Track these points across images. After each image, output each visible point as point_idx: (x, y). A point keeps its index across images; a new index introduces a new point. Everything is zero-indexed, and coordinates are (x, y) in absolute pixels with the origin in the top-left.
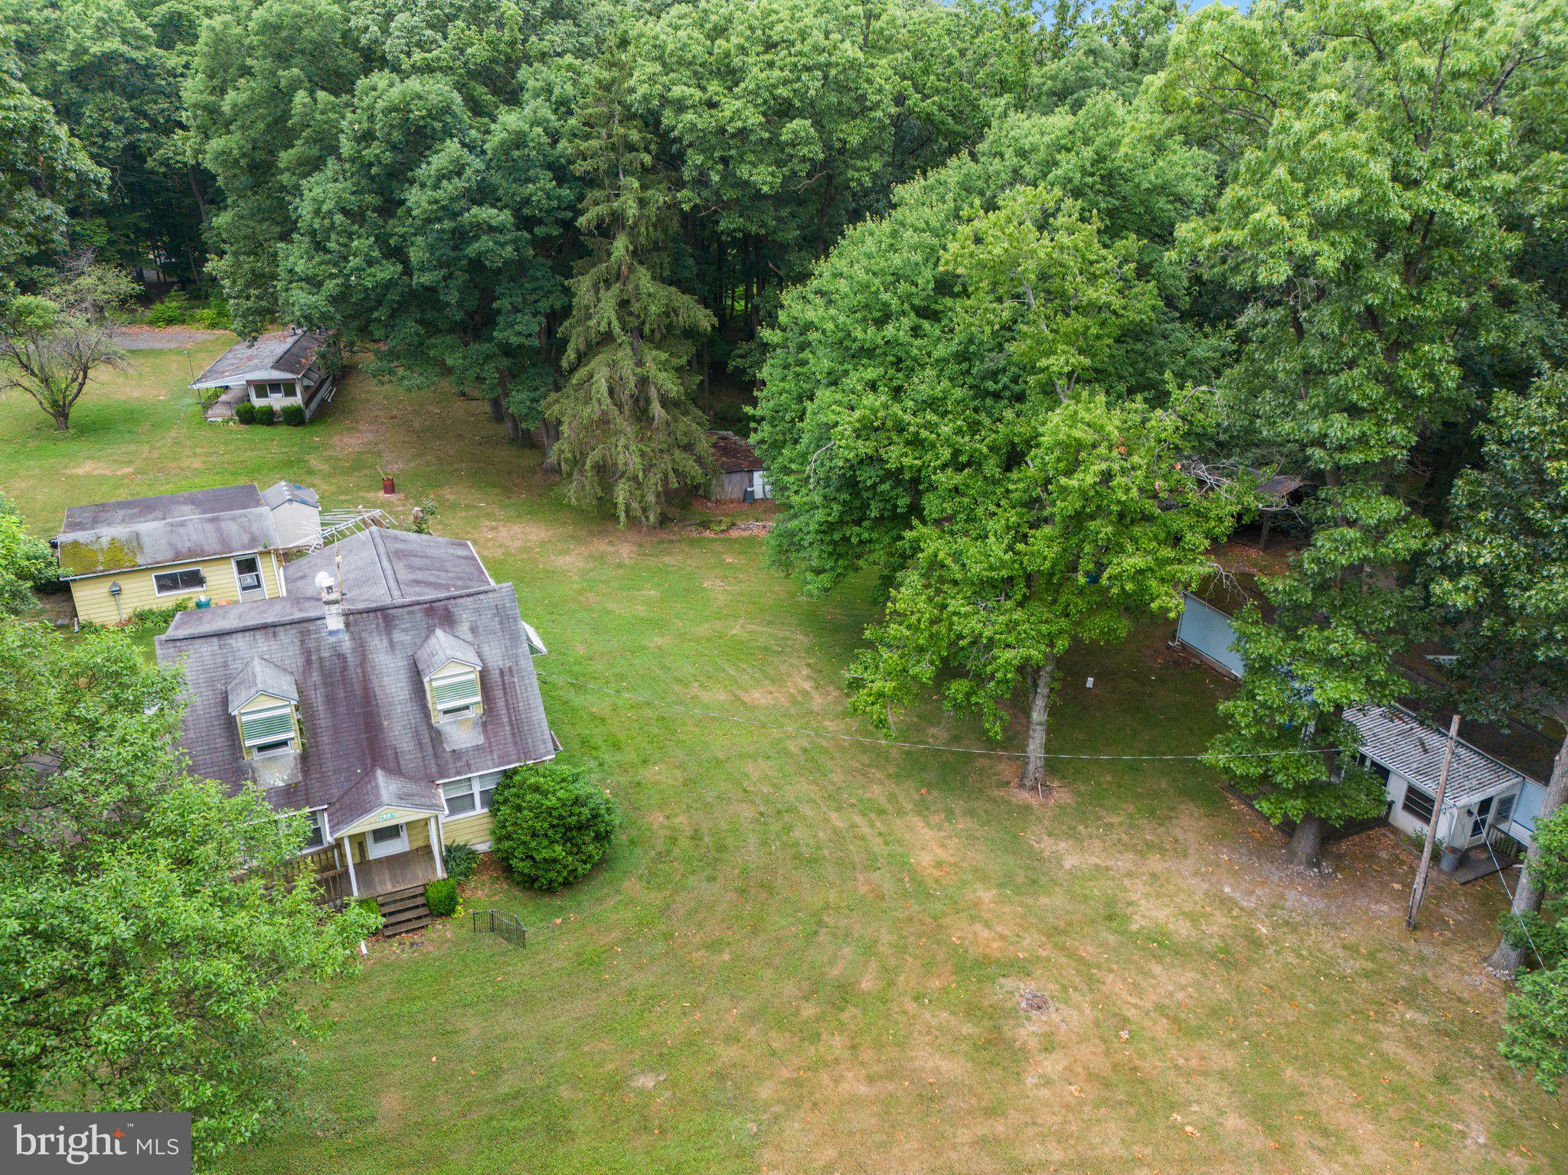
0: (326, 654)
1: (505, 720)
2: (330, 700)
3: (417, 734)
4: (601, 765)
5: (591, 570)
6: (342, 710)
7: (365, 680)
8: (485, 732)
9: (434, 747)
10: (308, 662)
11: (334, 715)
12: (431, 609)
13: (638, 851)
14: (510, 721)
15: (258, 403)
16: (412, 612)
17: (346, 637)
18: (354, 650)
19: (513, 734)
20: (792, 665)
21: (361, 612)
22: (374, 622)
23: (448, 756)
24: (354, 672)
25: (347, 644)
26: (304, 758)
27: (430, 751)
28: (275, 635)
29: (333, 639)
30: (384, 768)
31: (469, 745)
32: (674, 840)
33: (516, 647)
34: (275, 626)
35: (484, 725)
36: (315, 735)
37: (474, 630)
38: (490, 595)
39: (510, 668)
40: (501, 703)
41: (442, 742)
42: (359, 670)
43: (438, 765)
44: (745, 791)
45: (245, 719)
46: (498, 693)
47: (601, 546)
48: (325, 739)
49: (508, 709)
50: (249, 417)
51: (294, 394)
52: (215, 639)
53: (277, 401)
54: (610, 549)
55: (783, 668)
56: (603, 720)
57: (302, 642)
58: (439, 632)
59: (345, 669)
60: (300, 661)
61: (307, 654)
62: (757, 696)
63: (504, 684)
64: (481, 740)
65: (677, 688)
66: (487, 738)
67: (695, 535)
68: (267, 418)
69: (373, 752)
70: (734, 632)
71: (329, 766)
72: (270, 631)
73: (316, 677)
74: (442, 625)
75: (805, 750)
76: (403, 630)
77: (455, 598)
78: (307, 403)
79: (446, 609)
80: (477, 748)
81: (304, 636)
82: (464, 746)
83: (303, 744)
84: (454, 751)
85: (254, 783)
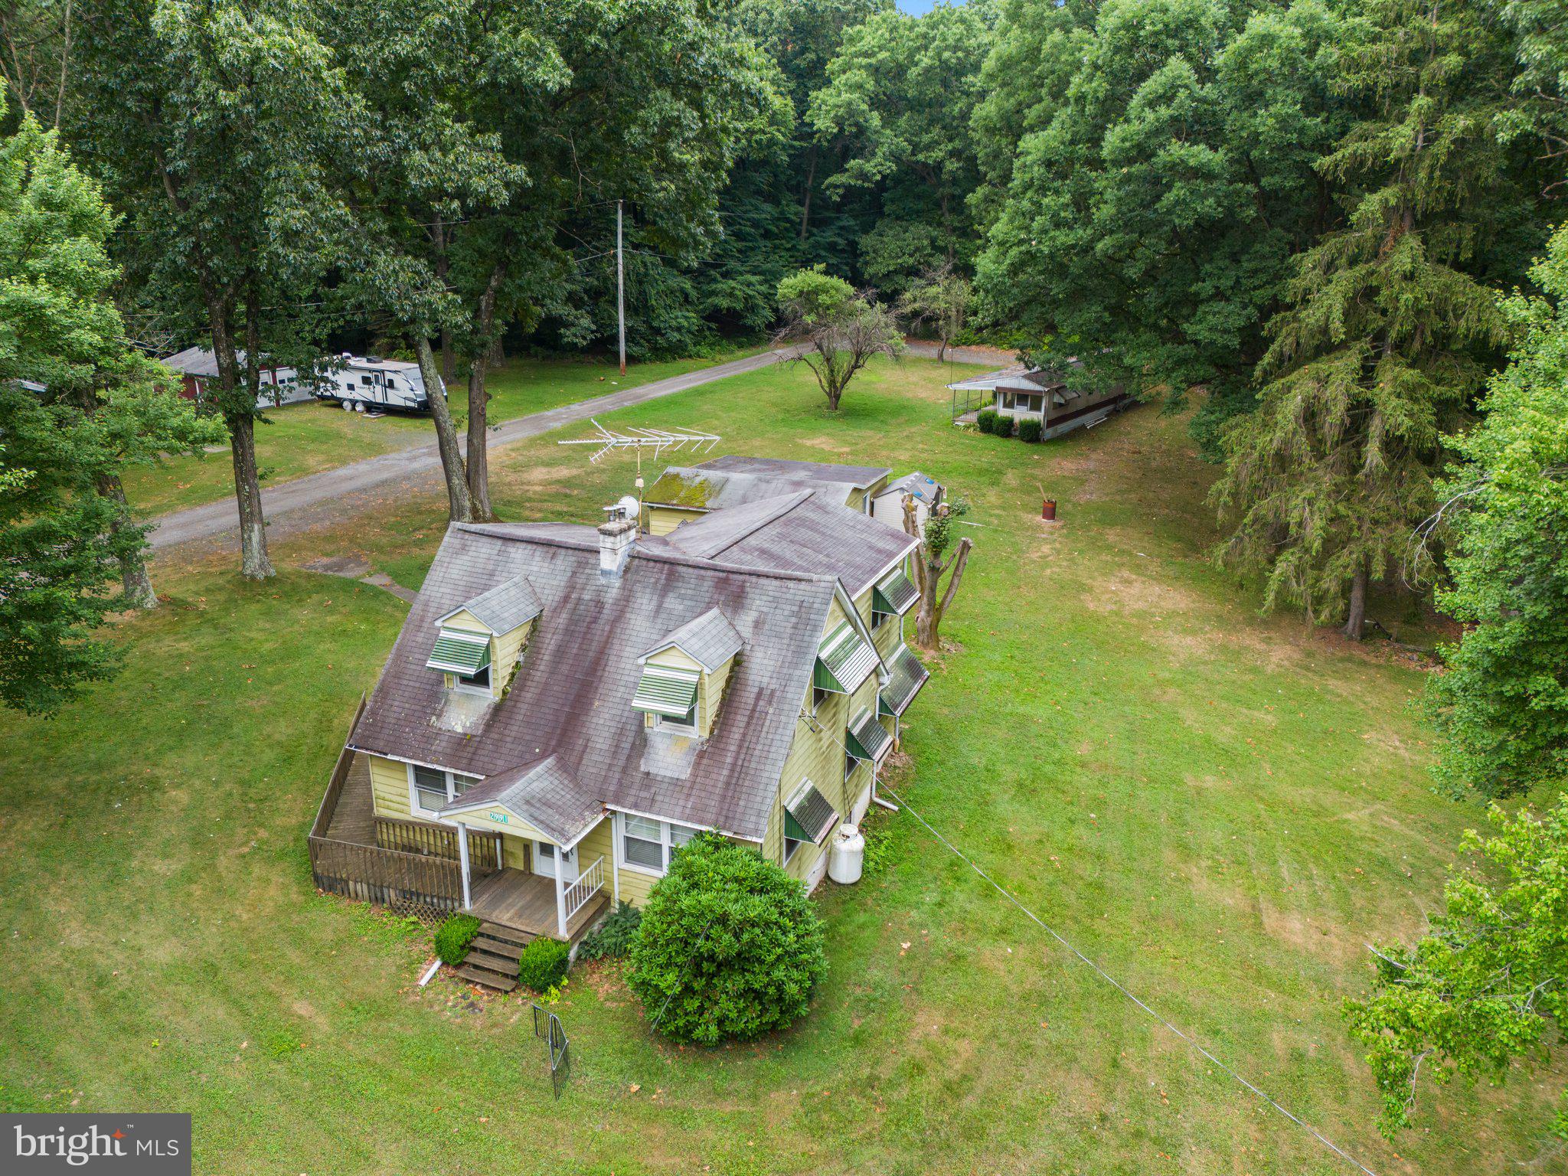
0: (586, 597)
1: (729, 760)
2: (560, 653)
3: (621, 733)
4: (940, 905)
5: (1205, 663)
6: (564, 668)
7: (607, 642)
8: (697, 765)
9: (629, 757)
10: (566, 599)
11: (553, 671)
12: (726, 580)
13: (851, 1056)
14: (734, 764)
15: (1003, 412)
16: (702, 578)
17: (617, 583)
18: (616, 603)
19: (728, 784)
20: (1410, 907)
21: (648, 559)
22: (656, 575)
23: (638, 777)
24: (602, 627)
25: (613, 594)
26: (497, 709)
27: (621, 763)
28: (553, 556)
29: (603, 581)
30: (560, 759)
31: (669, 774)
32: (918, 1069)
33: (795, 665)
34: (560, 546)
35: (701, 755)
36: (522, 688)
37: (758, 624)
38: (803, 586)
39: (773, 692)
40: (736, 735)
41: (641, 755)
42: (607, 628)
43: (620, 783)
45: (443, 634)
46: (741, 720)
47: (1251, 640)
48: (529, 695)
49: (740, 747)
51: (1038, 409)
52: (499, 542)
53: (1021, 414)
54: (1262, 647)
55: (1388, 904)
56: (1010, 847)
57: (574, 573)
58: (715, 612)
59: (595, 620)
60: (560, 594)
61: (571, 587)
62: (1296, 929)
63: (753, 711)
64: (685, 774)
65: (1168, 855)
66: (694, 775)
67: (1414, 666)
68: (1005, 429)
69: (565, 732)
70: (1350, 816)
71: (514, 730)
72: (552, 550)
73: (563, 619)
74: (725, 604)
75: (1298, 1057)
76: (682, 597)
77: (759, 575)
78: (1051, 423)
79: (742, 587)
80: (676, 783)
81: (581, 565)
82: (662, 772)
83: (504, 693)
84: (648, 774)
85: (439, 716)
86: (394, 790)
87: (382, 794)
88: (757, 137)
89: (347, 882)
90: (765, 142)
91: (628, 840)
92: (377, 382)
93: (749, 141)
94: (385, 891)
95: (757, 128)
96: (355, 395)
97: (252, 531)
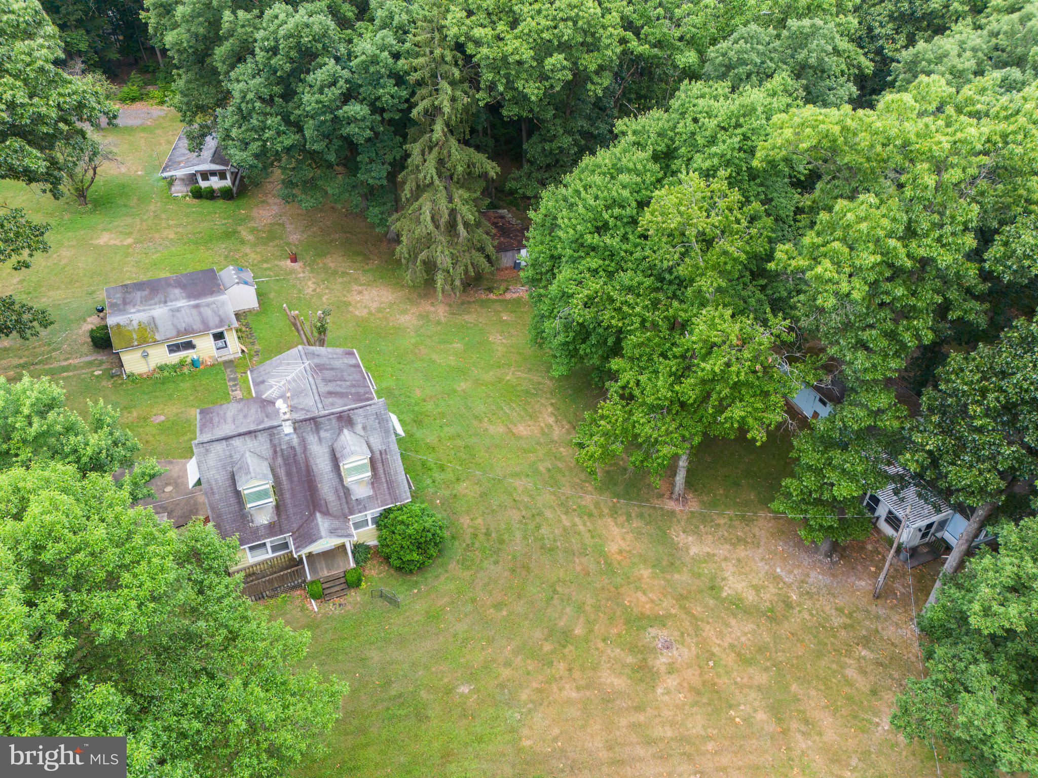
0: (284, 447)
1: (384, 480)
2: (289, 474)
3: (336, 491)
6: (296, 479)
7: (307, 461)
8: (373, 487)
9: (346, 498)
10: (275, 452)
11: (291, 481)
12: (340, 417)
13: (457, 543)
14: (387, 481)
15: (203, 184)
16: (330, 419)
17: (295, 436)
18: (300, 444)
19: (388, 488)
20: (542, 404)
21: (301, 421)
22: (309, 427)
23: (354, 503)
24: (300, 457)
25: (295, 441)
26: (277, 507)
27: (344, 500)
28: (256, 437)
29: (287, 438)
30: (320, 512)
31: (365, 496)
32: (475, 536)
33: (388, 437)
34: (255, 431)
35: (373, 484)
36: (282, 494)
37: (364, 428)
38: (373, 407)
39: (385, 450)
40: (381, 471)
41: (350, 495)
42: (303, 456)
43: (349, 508)
44: (515, 500)
45: (246, 492)
46: (379, 465)
48: (287, 495)
49: (385, 474)
50: (198, 194)
52: (224, 442)
53: (215, 183)
55: (537, 406)
57: (271, 440)
58: (345, 431)
59: (295, 455)
60: (271, 452)
61: (274, 447)
62: (522, 429)
63: (382, 459)
64: (371, 493)
65: (475, 423)
66: (374, 491)
67: (484, 297)
68: (211, 195)
69: (313, 502)
70: (508, 378)
71: (291, 511)
72: (253, 434)
73: (280, 460)
74: (347, 426)
75: (549, 470)
76: (326, 430)
77: (353, 409)
79: (349, 417)
80: (369, 497)
81: (272, 436)
82: (362, 496)
83: (276, 500)
84: (357, 500)
85: (252, 522)
94: (264, 593)
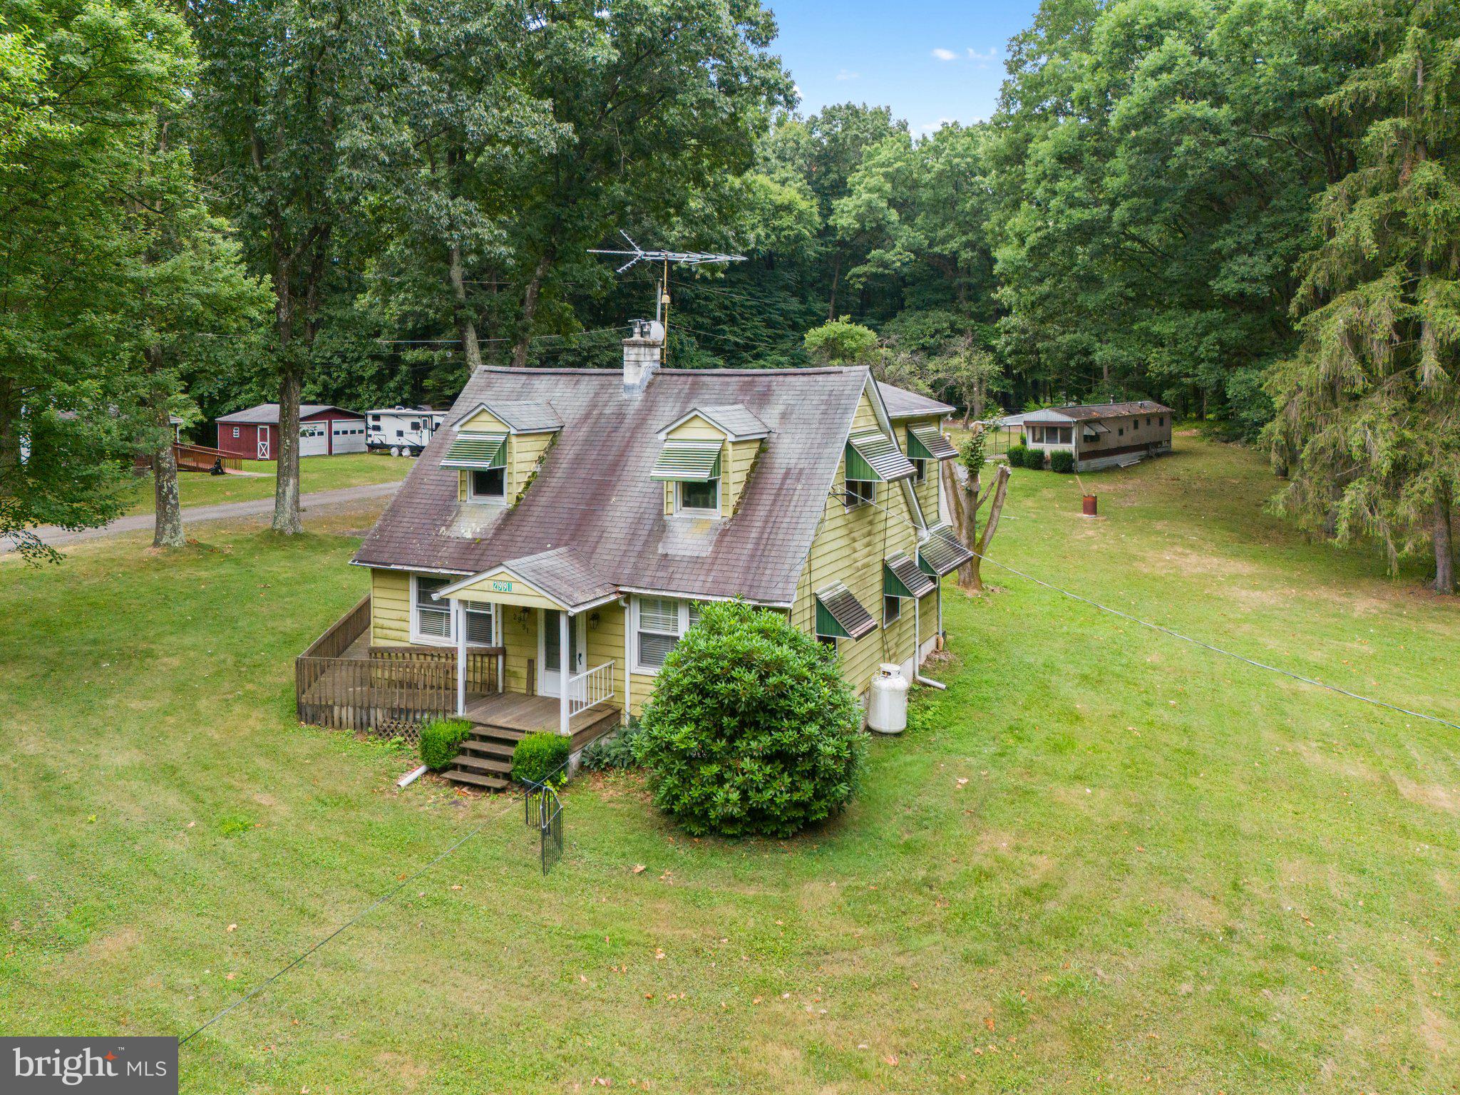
0: (608, 411)
1: (754, 535)
2: (578, 461)
3: (638, 522)
6: (582, 473)
7: (627, 446)
8: (719, 542)
9: (646, 543)
10: (587, 416)
11: (570, 476)
12: (754, 382)
13: (902, 860)
14: (760, 538)
16: (727, 384)
17: (638, 396)
18: (638, 413)
19: (753, 556)
21: (673, 374)
22: (680, 387)
23: (655, 559)
24: (622, 435)
25: (635, 406)
26: (509, 515)
27: (638, 547)
28: (577, 382)
29: (625, 396)
30: (572, 550)
31: (688, 553)
33: (825, 445)
34: (584, 374)
35: (724, 534)
36: (537, 493)
37: (784, 415)
38: (832, 378)
39: (801, 471)
40: (761, 512)
41: (659, 539)
42: (628, 435)
43: (635, 567)
46: (766, 499)
48: (542, 501)
49: (766, 522)
57: (597, 394)
59: (616, 429)
60: (581, 412)
61: (593, 405)
63: (780, 489)
64: (707, 552)
66: (716, 552)
69: (579, 527)
71: (524, 530)
72: (575, 377)
73: (582, 433)
74: (751, 402)
77: (786, 375)
79: (772, 386)
80: (696, 561)
81: (604, 386)
82: (681, 553)
83: (518, 499)
84: (667, 555)
85: (448, 527)
86: (394, 615)
87: (380, 622)
88: (786, 233)
89: (331, 708)
90: (792, 237)
91: (643, 637)
92: (425, 426)
93: (778, 238)
94: (372, 712)
95: (785, 225)
96: (403, 441)
97: (287, 485)
